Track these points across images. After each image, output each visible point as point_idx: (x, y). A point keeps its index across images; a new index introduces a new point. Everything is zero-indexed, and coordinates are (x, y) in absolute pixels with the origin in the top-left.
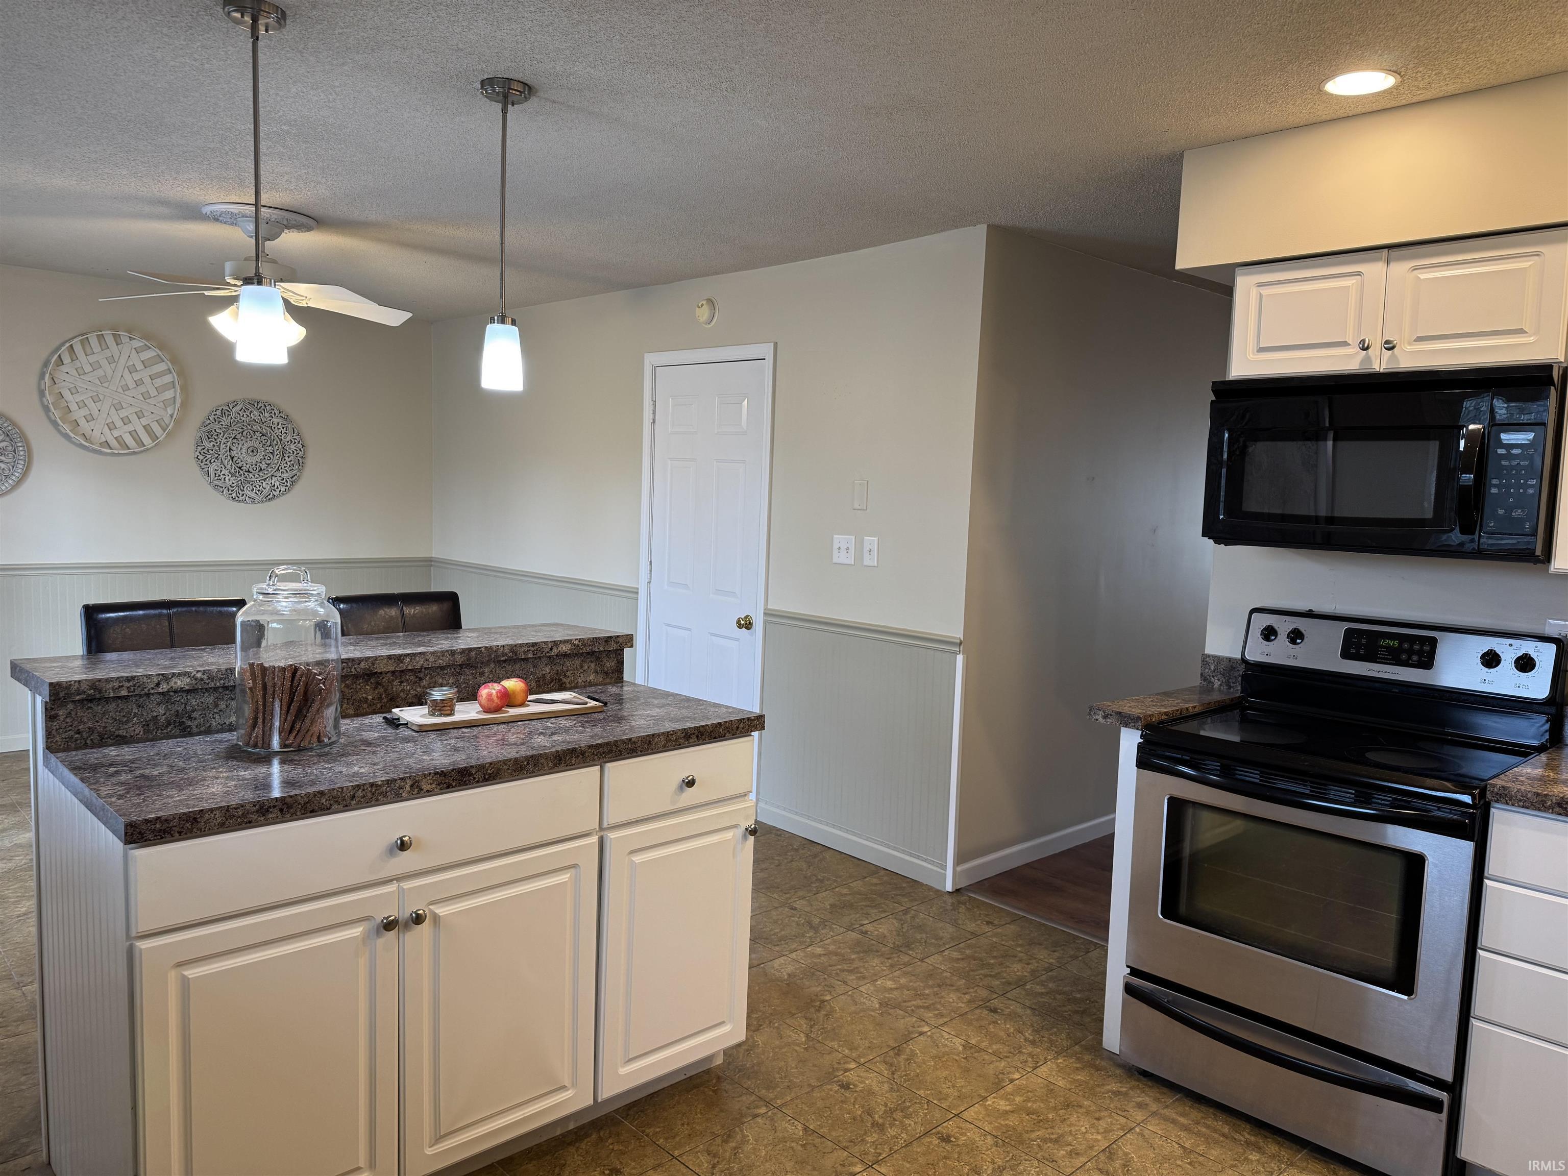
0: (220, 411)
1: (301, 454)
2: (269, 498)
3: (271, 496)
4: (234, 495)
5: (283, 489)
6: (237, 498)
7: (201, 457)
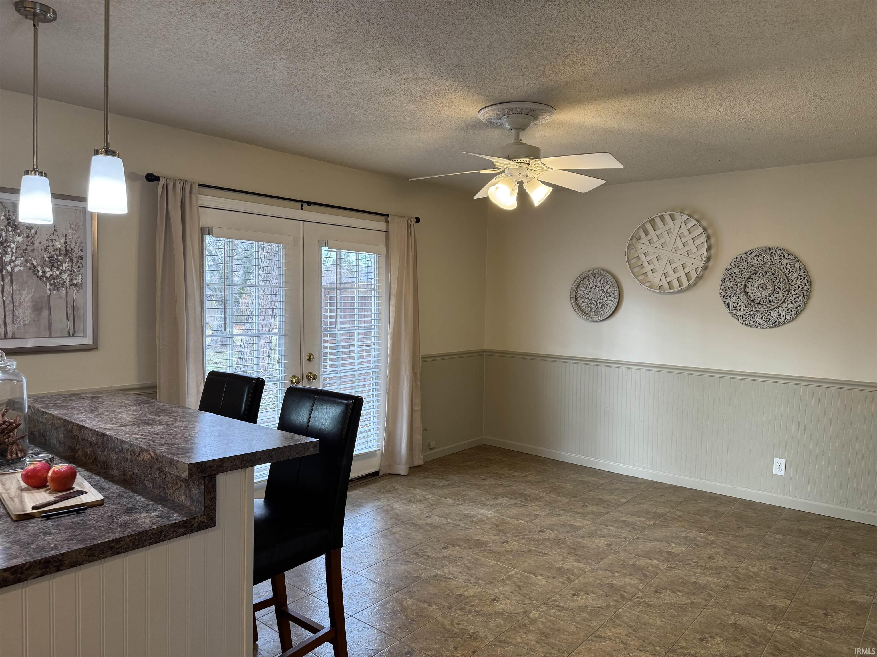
0: (739, 258)
1: (806, 288)
2: (776, 325)
3: (777, 323)
4: (747, 322)
5: (788, 317)
6: (749, 324)
7: (723, 293)
